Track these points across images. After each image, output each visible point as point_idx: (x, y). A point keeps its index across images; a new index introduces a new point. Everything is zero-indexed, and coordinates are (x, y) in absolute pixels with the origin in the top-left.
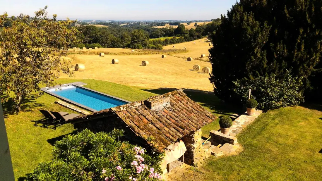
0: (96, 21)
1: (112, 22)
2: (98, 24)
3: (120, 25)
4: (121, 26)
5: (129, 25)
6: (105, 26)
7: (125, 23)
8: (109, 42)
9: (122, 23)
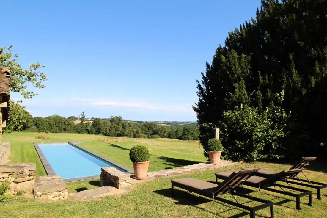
0: (163, 122)
1: (174, 122)
2: (164, 123)
3: (180, 125)
4: (182, 125)
5: (188, 124)
6: (169, 125)
7: (184, 123)
8: (166, 135)
9: (182, 123)
